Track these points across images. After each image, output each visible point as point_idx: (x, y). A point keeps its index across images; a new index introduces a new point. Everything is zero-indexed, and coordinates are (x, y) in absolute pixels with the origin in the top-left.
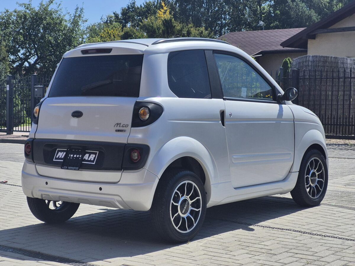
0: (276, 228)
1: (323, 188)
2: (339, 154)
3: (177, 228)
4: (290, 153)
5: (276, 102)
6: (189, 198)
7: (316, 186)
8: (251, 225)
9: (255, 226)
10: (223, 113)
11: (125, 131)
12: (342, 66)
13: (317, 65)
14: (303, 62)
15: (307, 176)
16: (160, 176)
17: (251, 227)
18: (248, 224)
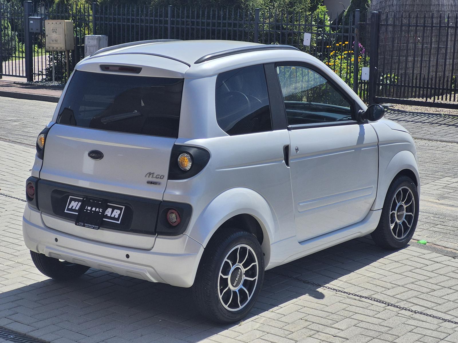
0: (352, 294)
1: (412, 224)
3: (226, 307)
4: (372, 187)
5: (355, 121)
6: (242, 266)
7: (404, 223)
8: (320, 286)
9: (325, 288)
10: (287, 149)
12: (436, 4)
13: (405, 4)
14: (386, 1)
15: (392, 212)
16: (205, 245)
17: (320, 290)
18: (316, 285)
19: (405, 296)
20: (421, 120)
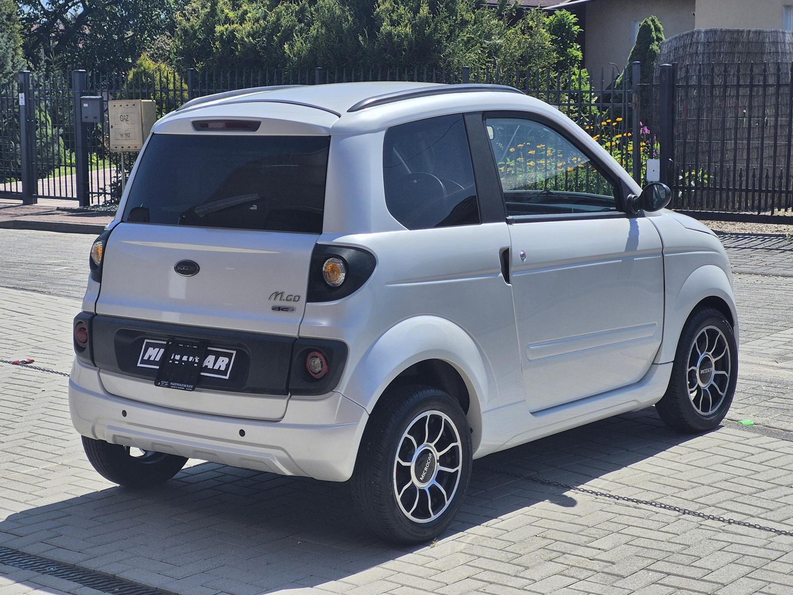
0: (623, 499)
1: (726, 391)
2: (763, 264)
3: (408, 515)
4: (655, 324)
5: (623, 213)
6: (434, 448)
7: (712, 387)
8: (569, 488)
9: (577, 491)
10: (505, 254)
11: (293, 310)
12: (772, 51)
13: (717, 50)
14: (685, 46)
15: (691, 369)
16: (370, 408)
17: (569, 494)
18: (563, 486)
19: (712, 500)
20: (751, 244)
